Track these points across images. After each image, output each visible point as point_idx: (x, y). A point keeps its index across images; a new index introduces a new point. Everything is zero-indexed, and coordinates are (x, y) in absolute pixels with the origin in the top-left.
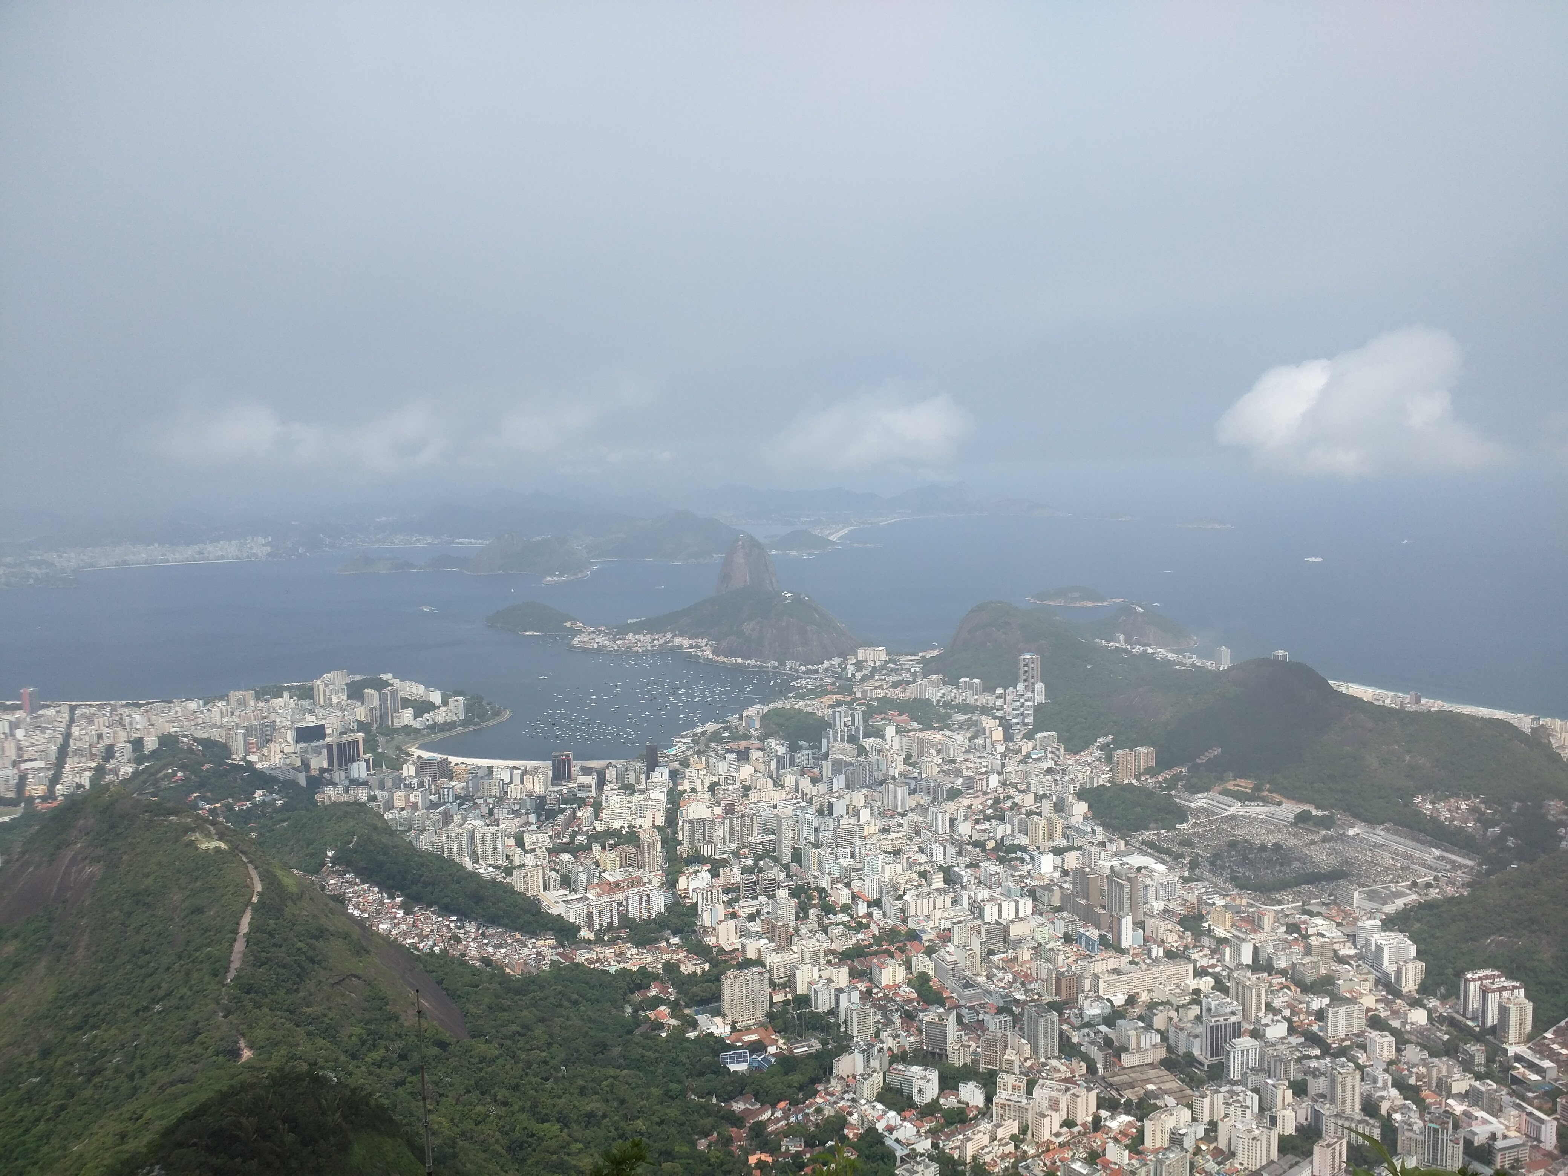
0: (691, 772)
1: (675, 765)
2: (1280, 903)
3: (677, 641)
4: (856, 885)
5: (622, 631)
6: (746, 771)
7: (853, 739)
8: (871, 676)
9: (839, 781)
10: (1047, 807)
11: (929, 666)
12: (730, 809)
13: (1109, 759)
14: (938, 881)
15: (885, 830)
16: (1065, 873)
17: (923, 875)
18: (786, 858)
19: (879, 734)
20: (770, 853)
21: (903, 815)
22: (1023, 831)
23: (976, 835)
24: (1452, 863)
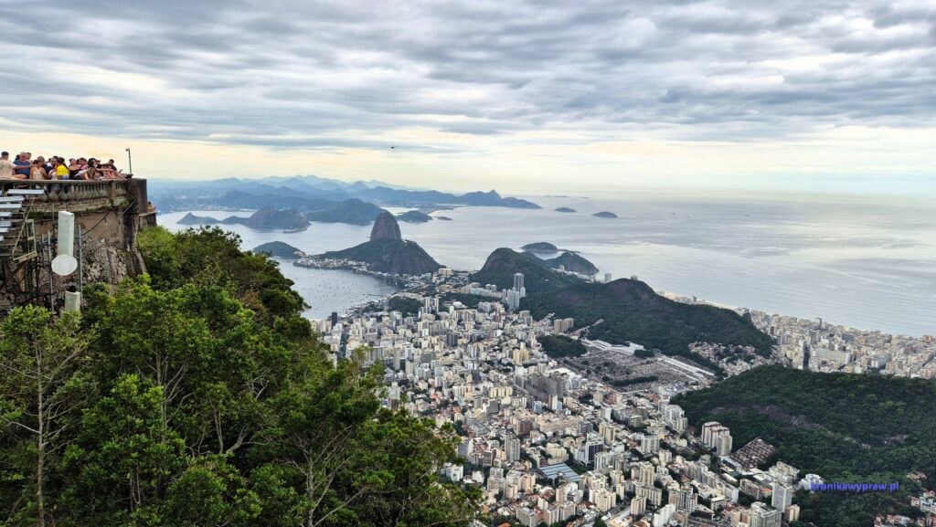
0: (353, 326)
1: (346, 323)
2: (626, 391)
3: (350, 263)
4: (430, 381)
7: (433, 312)
8: (444, 283)
10: (522, 344)
11: (470, 279)
12: (371, 344)
13: (552, 324)
14: (469, 378)
15: (447, 355)
17: (462, 376)
18: (397, 366)
19: (446, 310)
20: (391, 366)
22: (511, 356)
23: (489, 358)
24: (704, 374)
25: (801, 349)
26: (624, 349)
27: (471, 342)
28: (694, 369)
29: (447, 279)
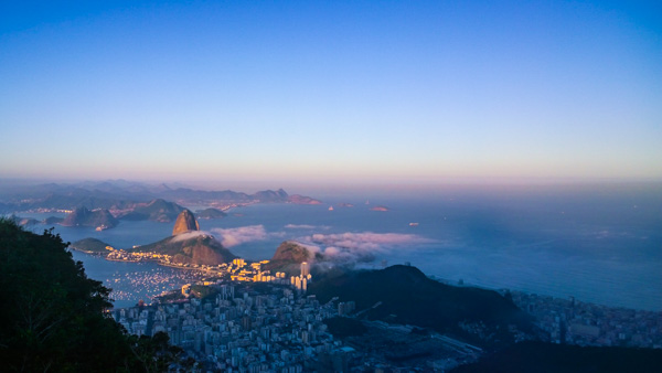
0: (158, 312)
1: (152, 310)
3: (155, 256)
4: (227, 361)
5: (131, 250)
6: (182, 312)
7: (229, 299)
8: (238, 272)
9: (223, 316)
10: (310, 326)
11: (263, 268)
12: (174, 328)
13: (336, 307)
14: (263, 358)
15: (242, 337)
16: (316, 355)
17: (257, 356)
18: (198, 349)
19: (241, 296)
20: (192, 347)
21: (250, 330)
22: (300, 336)
23: (280, 339)
24: (474, 350)
25: (558, 325)
26: (402, 328)
27: (264, 324)
28: (463, 345)
29: (241, 269)
